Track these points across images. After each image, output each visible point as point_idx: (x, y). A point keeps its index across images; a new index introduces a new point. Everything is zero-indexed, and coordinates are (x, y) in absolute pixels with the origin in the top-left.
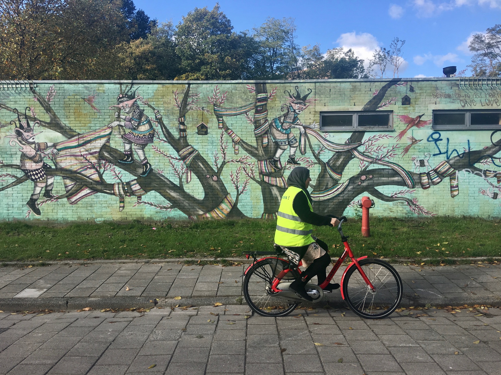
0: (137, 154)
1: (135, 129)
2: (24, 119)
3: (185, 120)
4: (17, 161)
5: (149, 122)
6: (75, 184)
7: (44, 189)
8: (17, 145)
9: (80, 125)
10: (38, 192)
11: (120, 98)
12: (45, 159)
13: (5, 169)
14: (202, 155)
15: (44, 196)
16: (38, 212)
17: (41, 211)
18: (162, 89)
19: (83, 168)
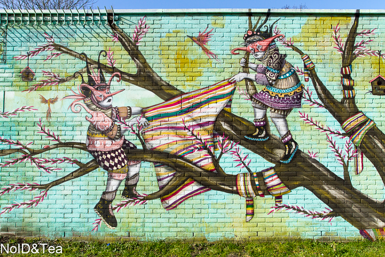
0: (276, 126)
1: (271, 85)
2: (96, 70)
3: (351, 71)
4: (81, 137)
5: (294, 74)
6: (174, 175)
7: (123, 183)
8: (83, 110)
9: (185, 79)
10: (114, 188)
11: (249, 36)
12: (127, 133)
13: (61, 150)
14: (380, 128)
15: (124, 194)
16: (112, 222)
17: (118, 220)
18: (314, 22)
19: (187, 148)
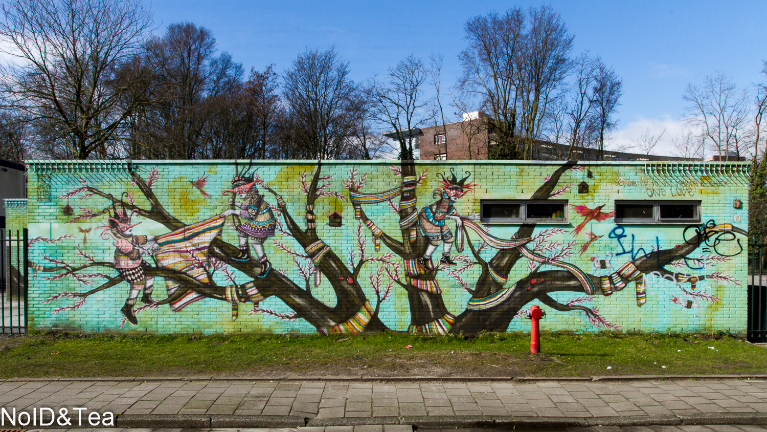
0: (255, 250)
1: (252, 219)
2: (120, 207)
3: (313, 208)
4: (110, 258)
5: (270, 211)
6: (179, 287)
7: (142, 292)
8: (111, 238)
9: (187, 214)
10: (135, 296)
11: (235, 181)
12: (144, 255)
13: (95, 267)
14: (334, 252)
15: (142, 301)
16: (134, 320)
17: (138, 320)
18: (286, 170)
19: (189, 266)
